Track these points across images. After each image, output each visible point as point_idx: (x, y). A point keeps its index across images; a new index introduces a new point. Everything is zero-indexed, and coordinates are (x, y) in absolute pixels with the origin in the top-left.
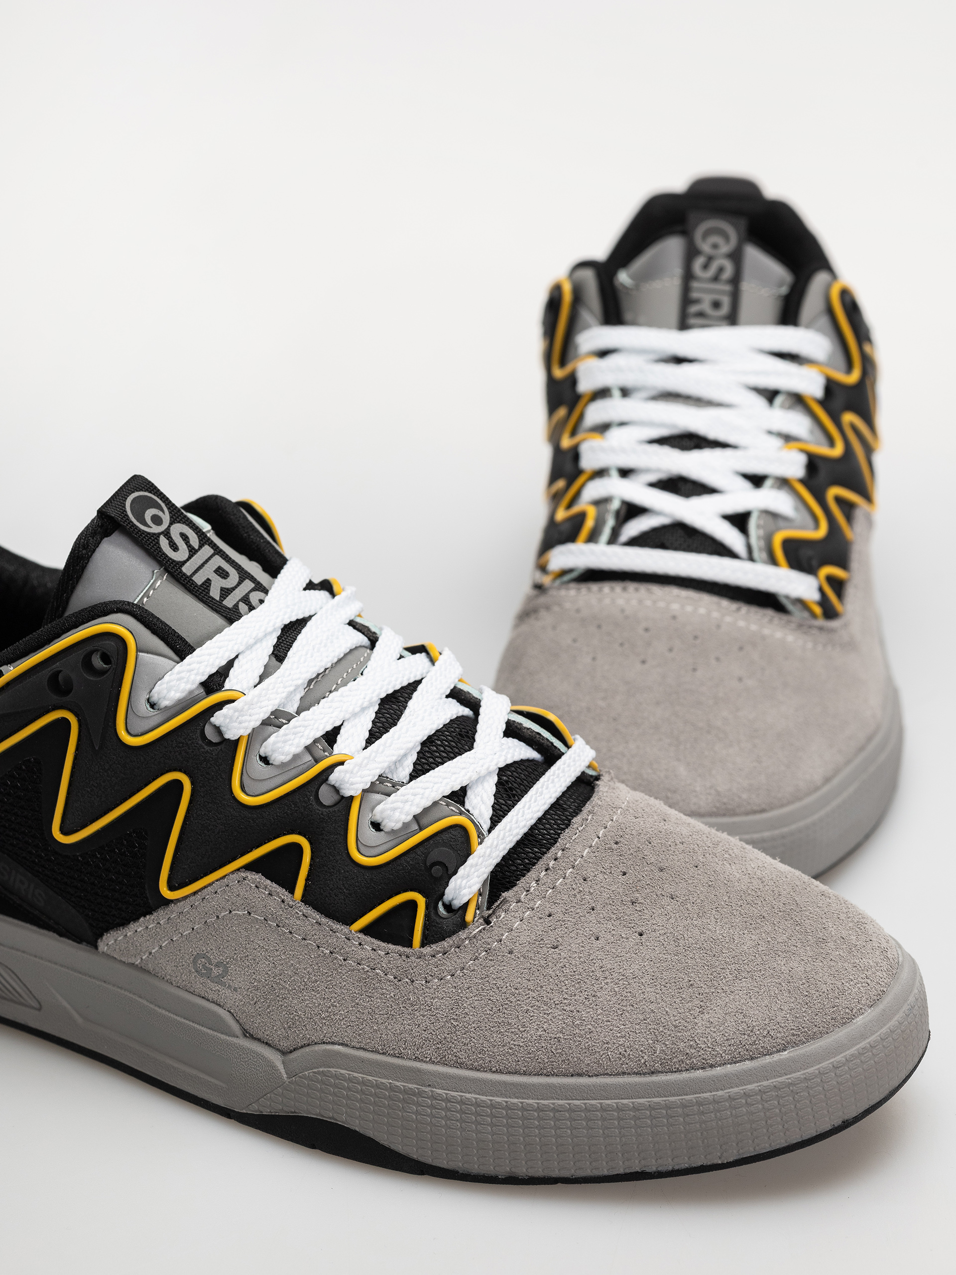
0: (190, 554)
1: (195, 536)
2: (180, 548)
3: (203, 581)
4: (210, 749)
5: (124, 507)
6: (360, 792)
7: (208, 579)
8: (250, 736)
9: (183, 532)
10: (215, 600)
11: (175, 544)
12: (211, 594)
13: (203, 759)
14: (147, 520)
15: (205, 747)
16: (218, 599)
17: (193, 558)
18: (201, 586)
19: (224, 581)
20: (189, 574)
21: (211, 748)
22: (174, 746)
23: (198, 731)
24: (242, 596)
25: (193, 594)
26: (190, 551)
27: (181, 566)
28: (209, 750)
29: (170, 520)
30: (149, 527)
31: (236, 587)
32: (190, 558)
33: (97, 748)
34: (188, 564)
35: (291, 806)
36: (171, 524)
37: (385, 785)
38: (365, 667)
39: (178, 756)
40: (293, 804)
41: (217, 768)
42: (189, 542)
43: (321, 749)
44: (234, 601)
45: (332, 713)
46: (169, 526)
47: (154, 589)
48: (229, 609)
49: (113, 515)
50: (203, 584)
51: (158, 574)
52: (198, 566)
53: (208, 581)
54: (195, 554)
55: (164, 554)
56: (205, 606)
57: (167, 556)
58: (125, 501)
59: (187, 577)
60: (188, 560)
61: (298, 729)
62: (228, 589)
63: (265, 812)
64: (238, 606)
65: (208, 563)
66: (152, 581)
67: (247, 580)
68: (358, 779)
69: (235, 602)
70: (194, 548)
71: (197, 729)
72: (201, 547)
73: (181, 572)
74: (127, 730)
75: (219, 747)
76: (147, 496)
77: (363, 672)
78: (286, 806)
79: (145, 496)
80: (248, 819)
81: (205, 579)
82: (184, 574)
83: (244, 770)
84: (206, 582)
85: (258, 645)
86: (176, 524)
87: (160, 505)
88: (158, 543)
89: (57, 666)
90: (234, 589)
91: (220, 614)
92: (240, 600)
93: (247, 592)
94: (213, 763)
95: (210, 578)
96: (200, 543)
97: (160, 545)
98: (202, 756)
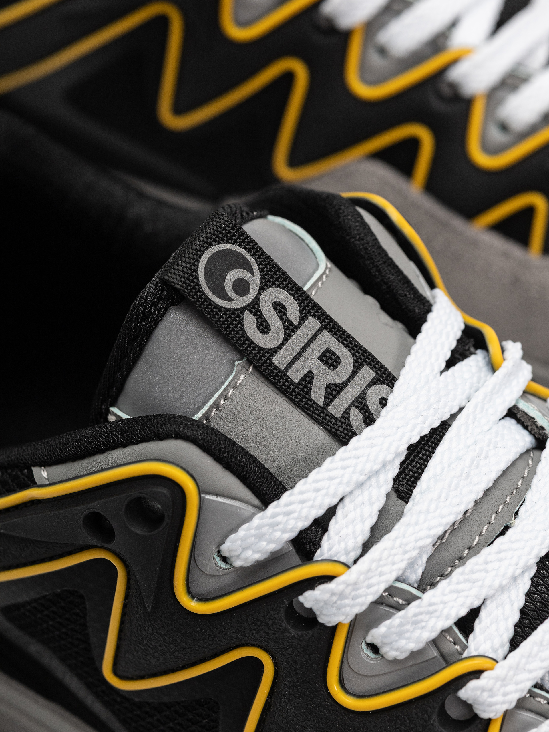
0: (285, 334)
1: (295, 303)
2: (272, 327)
3: (302, 375)
4: (297, 634)
5: (196, 271)
6: (500, 715)
7: (310, 372)
8: (353, 625)
9: (278, 300)
10: (317, 405)
11: (265, 321)
12: (313, 396)
13: (288, 644)
14: (227, 288)
15: (292, 631)
16: (321, 403)
17: (290, 341)
18: (299, 383)
19: (332, 372)
20: (282, 368)
21: (299, 633)
22: (250, 622)
23: (282, 610)
24: (356, 396)
25: (286, 396)
26: (286, 328)
27: (272, 355)
28: (296, 636)
29: (261, 282)
30: (230, 300)
31: (349, 380)
32: (286, 339)
33: (149, 610)
34: (282, 351)
35: (405, 721)
36: (262, 288)
37: (536, 701)
38: (522, 501)
39: (256, 635)
40: (408, 719)
41: (307, 656)
42: (285, 314)
43: (450, 642)
44: (344, 406)
45: (470, 590)
46: (259, 293)
47: (235, 388)
48: (335, 418)
49: (178, 287)
50: (302, 380)
51: (240, 367)
52: (296, 352)
53: (309, 377)
54: (293, 331)
55: (248, 339)
56: (303, 413)
57: (252, 342)
58: (198, 261)
59: (280, 371)
60: (282, 344)
61: (420, 617)
62: (336, 385)
63: (371, 722)
64: (348, 414)
65: (311, 346)
66: (231, 377)
67: (366, 367)
68: (499, 698)
69: (345, 408)
70: (291, 324)
71: (280, 607)
72: (302, 319)
73: (271, 364)
74: (189, 591)
75: (310, 632)
76: (230, 250)
77: (518, 511)
78: (399, 719)
79: (227, 250)
80: (348, 726)
81: (306, 372)
82: (276, 368)
83: (345, 660)
84: (306, 376)
85: (373, 480)
86: (270, 290)
87: (248, 261)
88: (241, 323)
89: (94, 506)
90: (345, 384)
91: (322, 426)
92: (353, 404)
93: (363, 388)
94: (302, 651)
95: (312, 371)
96: (301, 313)
97: (243, 326)
98: (287, 641)
